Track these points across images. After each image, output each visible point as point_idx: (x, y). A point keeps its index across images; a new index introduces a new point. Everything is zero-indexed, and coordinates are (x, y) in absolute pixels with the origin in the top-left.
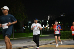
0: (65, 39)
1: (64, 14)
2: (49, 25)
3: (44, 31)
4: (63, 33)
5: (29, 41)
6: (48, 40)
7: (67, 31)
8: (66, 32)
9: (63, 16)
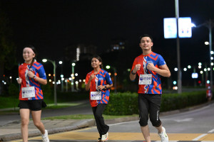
0: (121, 115)
1: (121, 44)
2: (77, 75)
3: (62, 91)
4: (118, 98)
5: (18, 121)
6: (72, 118)
7: (128, 94)
8: (124, 94)
9: (118, 48)
